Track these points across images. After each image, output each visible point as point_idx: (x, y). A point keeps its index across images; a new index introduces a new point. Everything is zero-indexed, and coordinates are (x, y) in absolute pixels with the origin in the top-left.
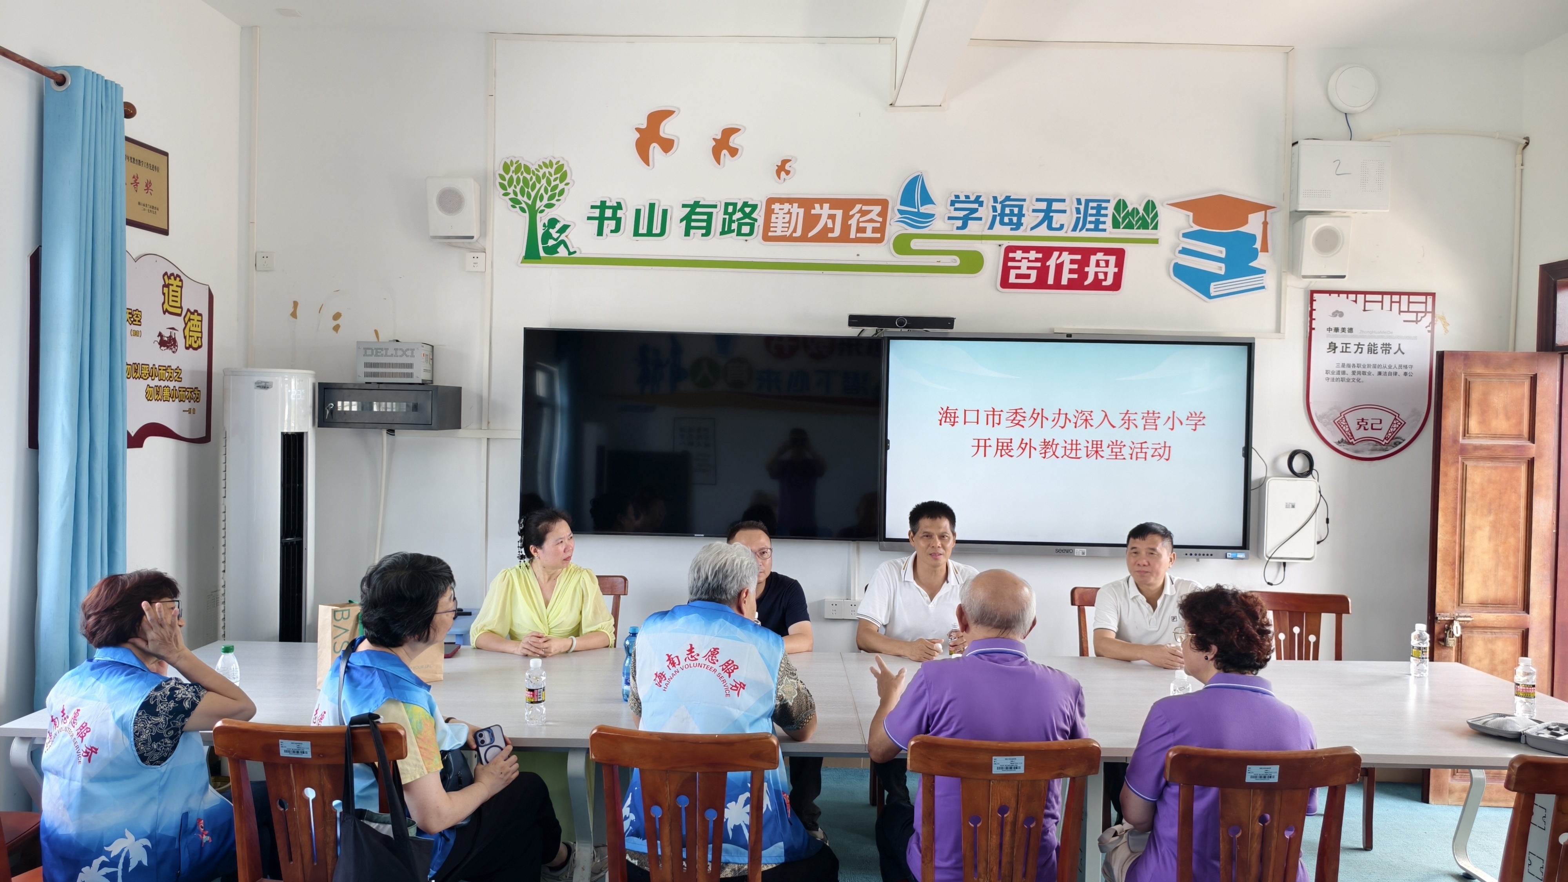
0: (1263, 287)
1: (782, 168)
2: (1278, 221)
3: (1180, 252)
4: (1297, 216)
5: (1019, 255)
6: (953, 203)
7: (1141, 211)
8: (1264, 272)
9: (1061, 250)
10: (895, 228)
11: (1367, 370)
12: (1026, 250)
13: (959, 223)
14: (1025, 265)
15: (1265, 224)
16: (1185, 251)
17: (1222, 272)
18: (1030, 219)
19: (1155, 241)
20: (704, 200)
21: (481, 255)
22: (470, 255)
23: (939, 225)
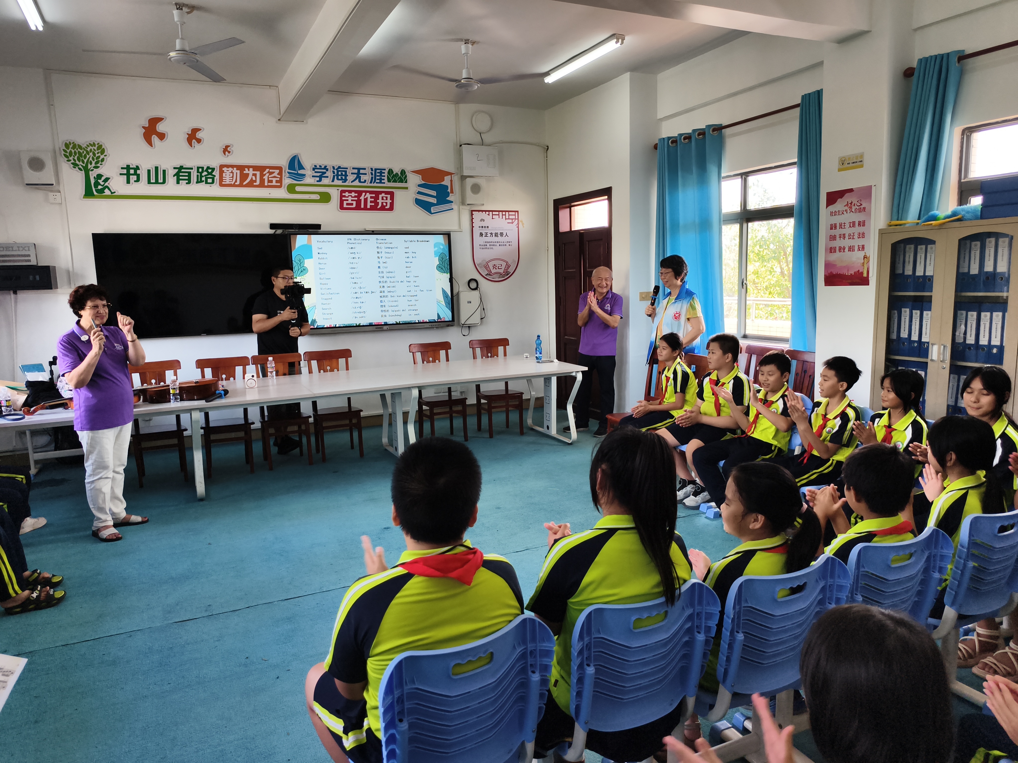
0: (452, 209)
1: (226, 150)
2: (456, 179)
3: (417, 193)
4: (463, 178)
5: (347, 194)
6: (314, 169)
7: (399, 174)
8: (452, 202)
9: (366, 192)
10: (287, 181)
11: (495, 244)
12: (350, 192)
13: (318, 179)
14: (350, 199)
15: (451, 181)
16: (419, 193)
17: (436, 202)
18: (351, 178)
19: (407, 188)
20: (185, 165)
21: (58, 194)
22: (51, 194)
23: (309, 180)
